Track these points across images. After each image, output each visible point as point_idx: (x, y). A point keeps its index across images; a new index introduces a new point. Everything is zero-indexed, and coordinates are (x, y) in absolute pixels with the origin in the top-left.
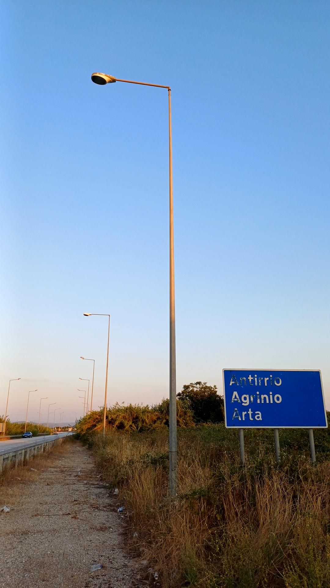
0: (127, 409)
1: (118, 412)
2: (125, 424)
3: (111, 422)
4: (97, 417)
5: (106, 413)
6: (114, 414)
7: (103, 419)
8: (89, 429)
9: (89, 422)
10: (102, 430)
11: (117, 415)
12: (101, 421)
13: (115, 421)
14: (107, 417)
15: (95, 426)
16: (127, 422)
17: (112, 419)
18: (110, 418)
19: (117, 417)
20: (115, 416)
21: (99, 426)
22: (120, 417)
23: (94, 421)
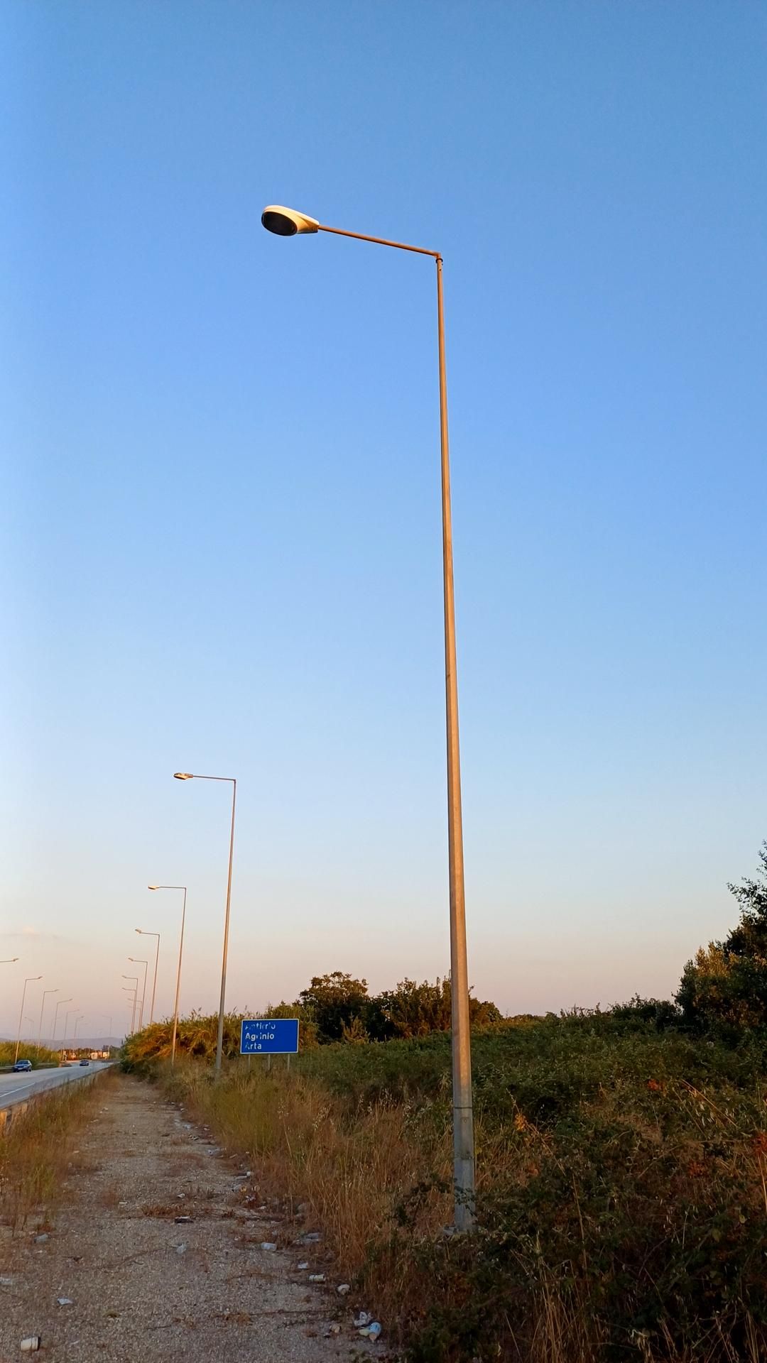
0: (210, 1022)
1: (197, 1026)
2: (207, 1047)
3: (183, 1044)
4: (163, 1034)
5: (177, 1028)
6: (190, 1030)
7: (172, 1037)
8: (147, 1054)
9: (149, 1043)
10: (169, 1056)
11: (195, 1032)
12: (168, 1041)
13: (191, 1041)
14: (178, 1035)
15: (158, 1049)
16: (209, 1043)
17: (186, 1038)
18: (182, 1037)
19: (193, 1035)
20: (191, 1033)
21: (164, 1050)
22: (199, 1035)
23: (157, 1042)
